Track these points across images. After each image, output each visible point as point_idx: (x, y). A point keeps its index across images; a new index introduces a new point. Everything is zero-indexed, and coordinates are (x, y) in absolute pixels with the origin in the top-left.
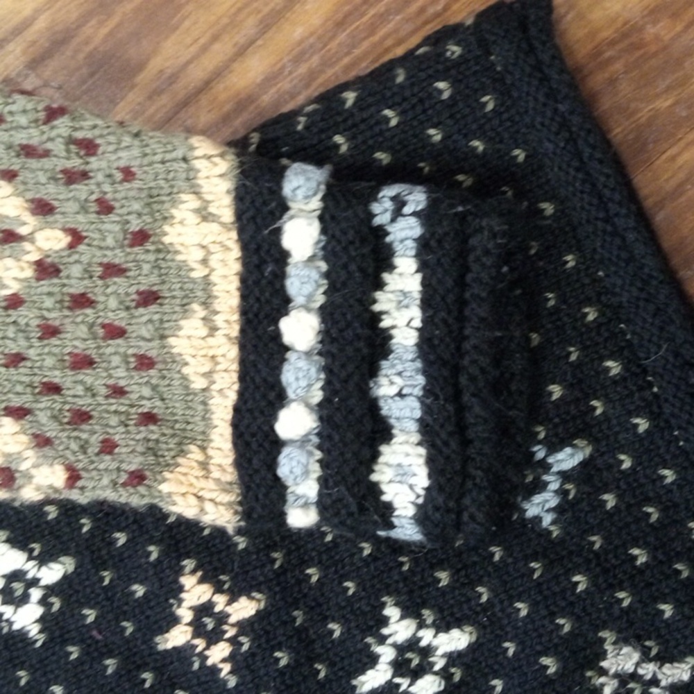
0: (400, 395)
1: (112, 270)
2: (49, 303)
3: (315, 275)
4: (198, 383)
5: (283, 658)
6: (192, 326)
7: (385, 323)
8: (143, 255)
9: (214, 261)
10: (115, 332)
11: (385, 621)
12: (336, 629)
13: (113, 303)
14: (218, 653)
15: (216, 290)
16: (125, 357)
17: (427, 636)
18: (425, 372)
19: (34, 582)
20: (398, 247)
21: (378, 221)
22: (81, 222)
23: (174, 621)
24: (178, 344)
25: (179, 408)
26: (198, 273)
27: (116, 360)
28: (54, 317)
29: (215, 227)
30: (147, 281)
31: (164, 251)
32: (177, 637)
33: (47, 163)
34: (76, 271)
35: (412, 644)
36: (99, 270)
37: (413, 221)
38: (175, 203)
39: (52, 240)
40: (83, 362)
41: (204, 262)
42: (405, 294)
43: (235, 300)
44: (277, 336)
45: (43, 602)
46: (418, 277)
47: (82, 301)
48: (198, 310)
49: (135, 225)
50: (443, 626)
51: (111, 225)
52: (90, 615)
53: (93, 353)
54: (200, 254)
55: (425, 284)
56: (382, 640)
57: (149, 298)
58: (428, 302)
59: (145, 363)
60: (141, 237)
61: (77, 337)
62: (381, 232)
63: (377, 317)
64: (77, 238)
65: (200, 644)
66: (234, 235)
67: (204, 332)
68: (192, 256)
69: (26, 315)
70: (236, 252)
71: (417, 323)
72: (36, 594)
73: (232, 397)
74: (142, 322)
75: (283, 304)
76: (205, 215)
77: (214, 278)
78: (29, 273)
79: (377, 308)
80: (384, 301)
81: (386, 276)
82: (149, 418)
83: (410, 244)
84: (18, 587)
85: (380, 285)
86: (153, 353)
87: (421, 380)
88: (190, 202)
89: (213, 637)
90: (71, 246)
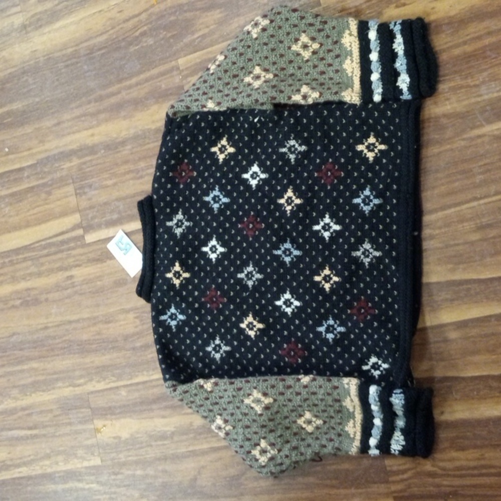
0: (401, 65)
1: (329, 51)
2: (315, 60)
3: (376, 43)
4: (350, 75)
5: (301, 215)
6: (348, 61)
7: (396, 51)
8: (337, 46)
9: (353, 45)
10: (330, 65)
11: (325, 217)
12: (314, 214)
13: (330, 58)
14: (289, 208)
15: (353, 52)
16: (333, 71)
17: (332, 224)
18: (406, 59)
19: (259, 176)
20: (396, 33)
21: (391, 28)
22: (322, 41)
23: (283, 197)
24: (345, 66)
25: (346, 81)
26: (349, 49)
27: (331, 72)
28: (316, 63)
29: (353, 37)
30: (337, 52)
31: (342, 45)
32: (282, 201)
33: (314, 28)
34: (322, 52)
35: (328, 224)
36: (326, 51)
37: (399, 25)
38: (344, 33)
39: (316, 46)
40: (323, 73)
41: (350, 46)
42: (399, 43)
43: (358, 54)
44: (369, 58)
45: (259, 181)
46: (402, 39)
47: (322, 59)
48: (349, 58)
49: (335, 40)
50: (336, 223)
51: (330, 41)
52: (267, 188)
53: (325, 71)
54: (349, 44)
55: (404, 39)
56: (322, 220)
57: (338, 56)
58: (405, 43)
59: (337, 71)
60: (336, 42)
61: (321, 67)
62: (392, 30)
63: (394, 50)
64: (321, 45)
65: (286, 205)
66: (357, 39)
67: (350, 62)
68: (347, 45)
69: (310, 63)
70: (358, 42)
71: (403, 48)
72: (258, 179)
73: (359, 76)
74: (336, 62)
75: (370, 51)
76: (351, 35)
77: (353, 49)
78: (311, 54)
79: (394, 48)
80: (395, 46)
81: (395, 40)
82: (339, 83)
83: (399, 31)
84: (255, 175)
85: (394, 42)
86: (339, 69)
87: (405, 61)
88: (347, 32)
89: (289, 204)
90: (321, 47)
